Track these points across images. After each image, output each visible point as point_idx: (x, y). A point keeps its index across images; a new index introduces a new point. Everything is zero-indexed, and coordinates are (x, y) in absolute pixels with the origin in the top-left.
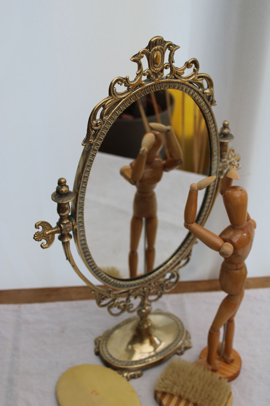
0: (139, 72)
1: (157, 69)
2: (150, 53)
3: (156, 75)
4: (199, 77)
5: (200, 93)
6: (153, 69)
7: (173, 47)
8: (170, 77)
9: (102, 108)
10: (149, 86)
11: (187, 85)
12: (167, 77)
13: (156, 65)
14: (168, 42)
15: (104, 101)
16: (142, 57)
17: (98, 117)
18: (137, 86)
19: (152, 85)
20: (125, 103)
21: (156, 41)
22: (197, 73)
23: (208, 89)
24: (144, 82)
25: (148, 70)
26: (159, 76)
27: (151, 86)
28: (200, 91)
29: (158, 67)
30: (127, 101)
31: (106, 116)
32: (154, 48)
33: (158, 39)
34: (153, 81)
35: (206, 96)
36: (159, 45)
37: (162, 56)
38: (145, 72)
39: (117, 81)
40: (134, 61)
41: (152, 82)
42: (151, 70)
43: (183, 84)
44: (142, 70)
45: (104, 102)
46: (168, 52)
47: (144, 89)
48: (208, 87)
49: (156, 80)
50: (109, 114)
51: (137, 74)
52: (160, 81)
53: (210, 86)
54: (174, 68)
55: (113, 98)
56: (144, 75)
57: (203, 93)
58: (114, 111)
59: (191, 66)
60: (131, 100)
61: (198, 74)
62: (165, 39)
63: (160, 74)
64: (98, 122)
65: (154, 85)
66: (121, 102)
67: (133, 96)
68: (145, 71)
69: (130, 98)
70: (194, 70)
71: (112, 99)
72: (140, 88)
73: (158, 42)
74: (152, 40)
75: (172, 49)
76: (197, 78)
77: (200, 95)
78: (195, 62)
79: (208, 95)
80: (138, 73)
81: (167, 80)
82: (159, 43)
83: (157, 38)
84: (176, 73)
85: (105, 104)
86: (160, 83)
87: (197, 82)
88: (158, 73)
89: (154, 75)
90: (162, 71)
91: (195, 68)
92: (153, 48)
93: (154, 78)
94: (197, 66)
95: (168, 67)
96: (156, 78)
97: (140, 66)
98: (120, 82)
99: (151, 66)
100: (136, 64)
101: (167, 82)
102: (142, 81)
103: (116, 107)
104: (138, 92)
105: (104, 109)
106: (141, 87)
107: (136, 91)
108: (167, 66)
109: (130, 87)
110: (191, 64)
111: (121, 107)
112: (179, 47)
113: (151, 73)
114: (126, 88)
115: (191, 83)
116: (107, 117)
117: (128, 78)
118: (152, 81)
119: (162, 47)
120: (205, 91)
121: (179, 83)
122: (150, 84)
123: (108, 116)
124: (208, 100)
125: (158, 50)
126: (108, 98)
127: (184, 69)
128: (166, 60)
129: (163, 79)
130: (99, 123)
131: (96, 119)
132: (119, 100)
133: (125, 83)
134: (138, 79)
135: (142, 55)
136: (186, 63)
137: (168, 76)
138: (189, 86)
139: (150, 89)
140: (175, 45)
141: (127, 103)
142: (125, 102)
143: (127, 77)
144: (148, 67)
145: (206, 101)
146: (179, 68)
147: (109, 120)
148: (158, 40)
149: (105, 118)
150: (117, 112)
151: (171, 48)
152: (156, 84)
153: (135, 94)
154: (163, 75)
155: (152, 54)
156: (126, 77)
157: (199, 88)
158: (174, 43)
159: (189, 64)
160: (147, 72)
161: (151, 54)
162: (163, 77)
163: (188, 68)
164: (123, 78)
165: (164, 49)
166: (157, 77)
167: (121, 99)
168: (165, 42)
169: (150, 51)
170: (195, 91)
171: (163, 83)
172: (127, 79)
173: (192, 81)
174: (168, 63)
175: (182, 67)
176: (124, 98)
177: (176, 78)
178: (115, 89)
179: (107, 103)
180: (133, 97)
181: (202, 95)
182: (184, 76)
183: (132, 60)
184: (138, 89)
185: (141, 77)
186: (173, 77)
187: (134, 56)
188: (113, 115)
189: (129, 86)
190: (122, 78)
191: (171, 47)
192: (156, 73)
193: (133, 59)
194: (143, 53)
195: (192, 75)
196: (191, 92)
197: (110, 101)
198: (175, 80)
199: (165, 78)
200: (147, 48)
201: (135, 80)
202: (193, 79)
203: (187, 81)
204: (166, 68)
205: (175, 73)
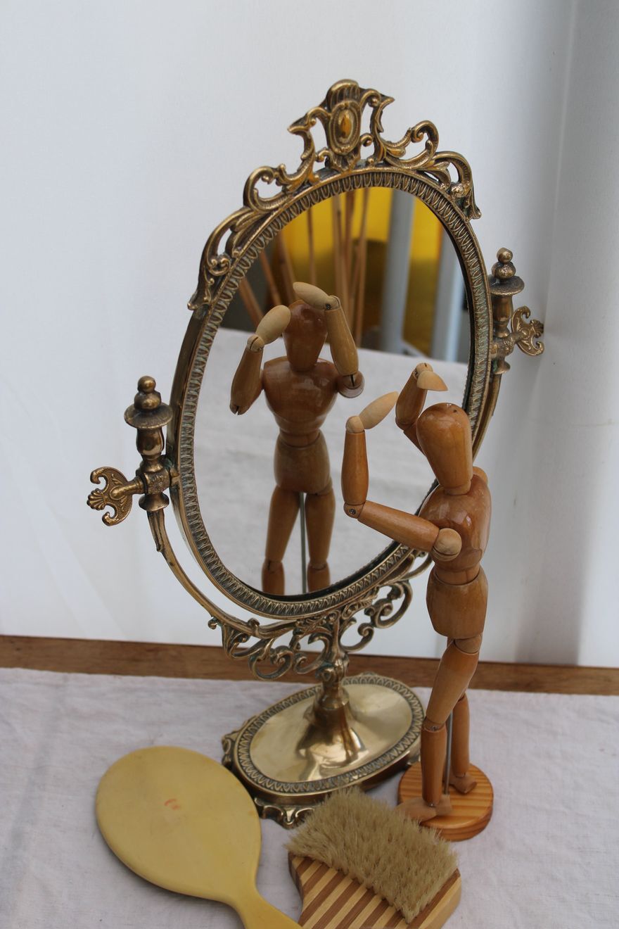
0: (307, 154)
1: (346, 148)
2: (330, 114)
3: (344, 159)
4: (438, 160)
5: (442, 193)
6: (336, 147)
7: (379, 100)
8: (376, 163)
9: (229, 232)
10: (330, 184)
11: (412, 178)
12: (367, 164)
13: (342, 139)
14: (368, 90)
15: (233, 217)
16: (313, 124)
17: (221, 249)
18: (303, 184)
19: (335, 182)
20: (278, 220)
21: (342, 90)
22: (434, 151)
23: (461, 184)
24: (317, 176)
25: (327, 149)
26: (351, 162)
27: (333, 183)
28: (441, 188)
29: (348, 143)
30: (281, 215)
31: (239, 248)
32: (338, 105)
33: (346, 86)
34: (338, 172)
35: (457, 198)
36: (348, 97)
37: (355, 121)
38: (320, 155)
39: (260, 175)
40: (297, 132)
41: (335, 175)
42: (332, 150)
43: (403, 175)
44: (313, 150)
45: (233, 219)
46: (368, 111)
47: (319, 189)
48: (460, 180)
49: (345, 170)
50: (245, 244)
51: (303, 160)
52: (354, 171)
53: (465, 177)
54: (382, 144)
55: (252, 211)
56: (318, 160)
57: (450, 192)
58: (254, 236)
59: (420, 138)
60: (290, 212)
61: (436, 154)
62: (362, 85)
63: (352, 158)
64: (222, 261)
65: (341, 180)
66: (270, 218)
67: (294, 204)
68: (319, 152)
69: (288, 209)
70: (427, 145)
71: (249, 212)
72: (310, 188)
73: (346, 93)
74: (334, 89)
75: (376, 105)
76: (433, 161)
77: (442, 197)
78: (429, 129)
79: (459, 196)
80: (304, 156)
81: (367, 169)
82: (349, 93)
83: (345, 84)
84: (388, 154)
85: (235, 223)
86: (352, 177)
87: (433, 169)
88: (348, 155)
89: (339, 159)
90: (356, 151)
91: (429, 142)
92: (336, 103)
93: (340, 166)
94: (433, 136)
95: (368, 142)
96: (343, 166)
97: (308, 143)
98: (267, 178)
99: (331, 141)
100: (300, 140)
101: (367, 174)
102: (314, 174)
103: (260, 229)
104: (305, 197)
105: (234, 233)
106: (311, 186)
107: (300, 194)
108: (368, 139)
109: (288, 187)
110: (421, 133)
111: (270, 229)
112: (393, 100)
113: (332, 154)
114: (279, 189)
115: (420, 172)
116: (241, 250)
117: (284, 169)
118: (335, 172)
119: (356, 102)
120: (453, 189)
121: (393, 174)
122: (331, 178)
123: (243, 248)
124: (460, 207)
125: (346, 108)
126: (241, 210)
127: (405, 145)
128: (365, 128)
129: (358, 167)
130: (224, 262)
131: (217, 255)
132: (264, 213)
133: (277, 179)
134: (305, 170)
135: (313, 120)
136: (408, 131)
137: (370, 160)
138: (416, 180)
139: (331, 189)
140: (383, 96)
141: (282, 218)
142: (279, 217)
143: (282, 166)
144: (325, 145)
145: (457, 208)
146: (394, 144)
147: (245, 255)
148: (346, 89)
149: (235, 251)
150: (262, 239)
151: (375, 102)
152: (344, 179)
153: (298, 201)
154: (360, 157)
155: (334, 118)
156: (279, 166)
157: (440, 182)
158: (381, 91)
159: (416, 133)
160: (324, 155)
161: (332, 118)
162: (359, 163)
163: (413, 141)
164: (272, 169)
165: (360, 105)
166: (345, 163)
167: (271, 212)
168: (362, 91)
169: (329, 110)
170: (431, 188)
171: (359, 175)
172: (281, 171)
173: (422, 169)
174: (370, 135)
175: (401, 141)
176: (276, 209)
177: (387, 164)
178: (255, 191)
179: (240, 220)
180: (294, 207)
181: (447, 196)
182: (405, 158)
183: (291, 130)
184: (305, 189)
185: (311, 165)
186: (382, 162)
187: (296, 123)
188: (253, 245)
189: (285, 186)
190: (271, 171)
191: (374, 100)
192: (343, 156)
193: (293, 129)
194: (314, 115)
195: (423, 157)
196: (421, 192)
197: (246, 216)
198: (386, 169)
199: (364, 165)
200: (322, 105)
201: (299, 171)
202: (425, 165)
203: (413, 170)
204: (365, 145)
205: (385, 154)
